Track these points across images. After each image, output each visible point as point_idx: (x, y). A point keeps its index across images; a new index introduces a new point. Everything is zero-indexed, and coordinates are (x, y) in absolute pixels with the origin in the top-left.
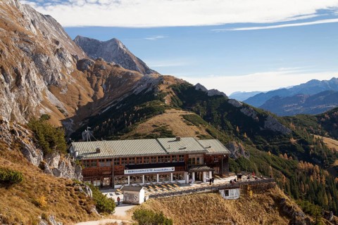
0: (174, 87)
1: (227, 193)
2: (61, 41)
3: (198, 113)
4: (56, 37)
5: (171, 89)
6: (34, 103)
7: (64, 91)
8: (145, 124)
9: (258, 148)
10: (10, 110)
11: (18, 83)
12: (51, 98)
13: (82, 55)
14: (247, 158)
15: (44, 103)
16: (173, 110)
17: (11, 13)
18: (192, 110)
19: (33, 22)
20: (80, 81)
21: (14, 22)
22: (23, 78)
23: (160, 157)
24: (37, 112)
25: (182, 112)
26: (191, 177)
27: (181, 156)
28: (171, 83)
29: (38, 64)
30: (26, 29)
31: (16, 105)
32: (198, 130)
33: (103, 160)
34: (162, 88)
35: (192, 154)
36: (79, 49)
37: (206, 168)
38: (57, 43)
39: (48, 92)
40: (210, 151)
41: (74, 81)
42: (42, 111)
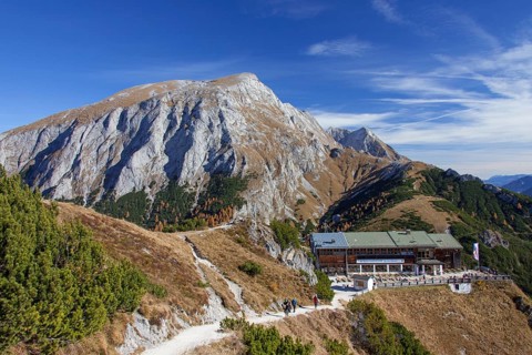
0: (423, 173)
1: (457, 287)
2: (315, 132)
3: (449, 199)
4: (311, 129)
5: (420, 175)
6: (291, 189)
7: (317, 178)
8: (392, 210)
9: (520, 236)
10: (272, 196)
11: (278, 172)
12: (306, 185)
13: (334, 145)
14: (506, 247)
15: (300, 189)
16: (422, 196)
17: (274, 112)
18: (443, 196)
19: (292, 118)
20: (330, 168)
21: (276, 120)
22: (282, 168)
23: (390, 249)
24: (294, 197)
25: (431, 198)
26: (420, 269)
27: (410, 249)
28: (419, 169)
29: (295, 155)
30: (287, 125)
31: (277, 191)
32: (448, 216)
33: (338, 250)
34: (412, 174)
35: (422, 247)
36: (332, 139)
37: (437, 261)
38: (312, 134)
39: (303, 179)
40: (440, 246)
41: (326, 169)
42: (298, 197)
